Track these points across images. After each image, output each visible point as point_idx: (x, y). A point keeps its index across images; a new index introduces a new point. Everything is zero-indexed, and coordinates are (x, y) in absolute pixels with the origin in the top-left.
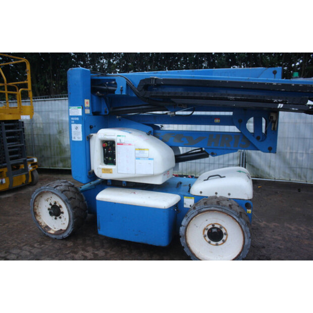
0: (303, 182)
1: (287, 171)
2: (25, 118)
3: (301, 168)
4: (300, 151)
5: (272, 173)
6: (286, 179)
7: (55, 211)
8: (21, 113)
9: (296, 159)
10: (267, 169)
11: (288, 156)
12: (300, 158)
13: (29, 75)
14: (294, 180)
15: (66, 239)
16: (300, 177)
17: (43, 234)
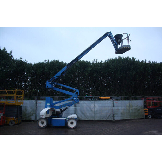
0: (89, 120)
1: (85, 118)
2: (22, 105)
3: (88, 117)
4: (88, 113)
5: (82, 118)
6: (85, 120)
7: (43, 123)
8: (21, 104)
9: (87, 115)
10: (81, 118)
11: (85, 114)
12: (88, 114)
13: (23, 94)
14: (87, 120)
15: (45, 128)
16: (88, 119)
17: (40, 128)
